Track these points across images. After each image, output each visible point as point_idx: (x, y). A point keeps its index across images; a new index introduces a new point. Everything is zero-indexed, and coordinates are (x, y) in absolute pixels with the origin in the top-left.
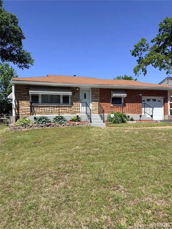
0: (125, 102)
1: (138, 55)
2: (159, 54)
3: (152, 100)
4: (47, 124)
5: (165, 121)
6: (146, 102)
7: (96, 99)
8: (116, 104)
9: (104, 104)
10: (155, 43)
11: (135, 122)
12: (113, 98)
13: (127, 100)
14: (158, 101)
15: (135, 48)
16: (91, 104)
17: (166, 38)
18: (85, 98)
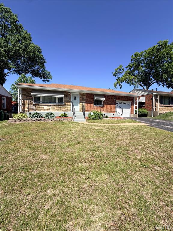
0: (104, 104)
1: (117, 76)
2: (130, 75)
3: (123, 103)
4: (38, 118)
5: (131, 118)
6: (119, 105)
7: (82, 101)
8: (97, 105)
9: (88, 104)
10: (128, 69)
11: (109, 119)
12: (95, 101)
13: (106, 103)
14: (127, 104)
15: (115, 71)
16: (79, 104)
17: (135, 65)
18: (75, 100)
